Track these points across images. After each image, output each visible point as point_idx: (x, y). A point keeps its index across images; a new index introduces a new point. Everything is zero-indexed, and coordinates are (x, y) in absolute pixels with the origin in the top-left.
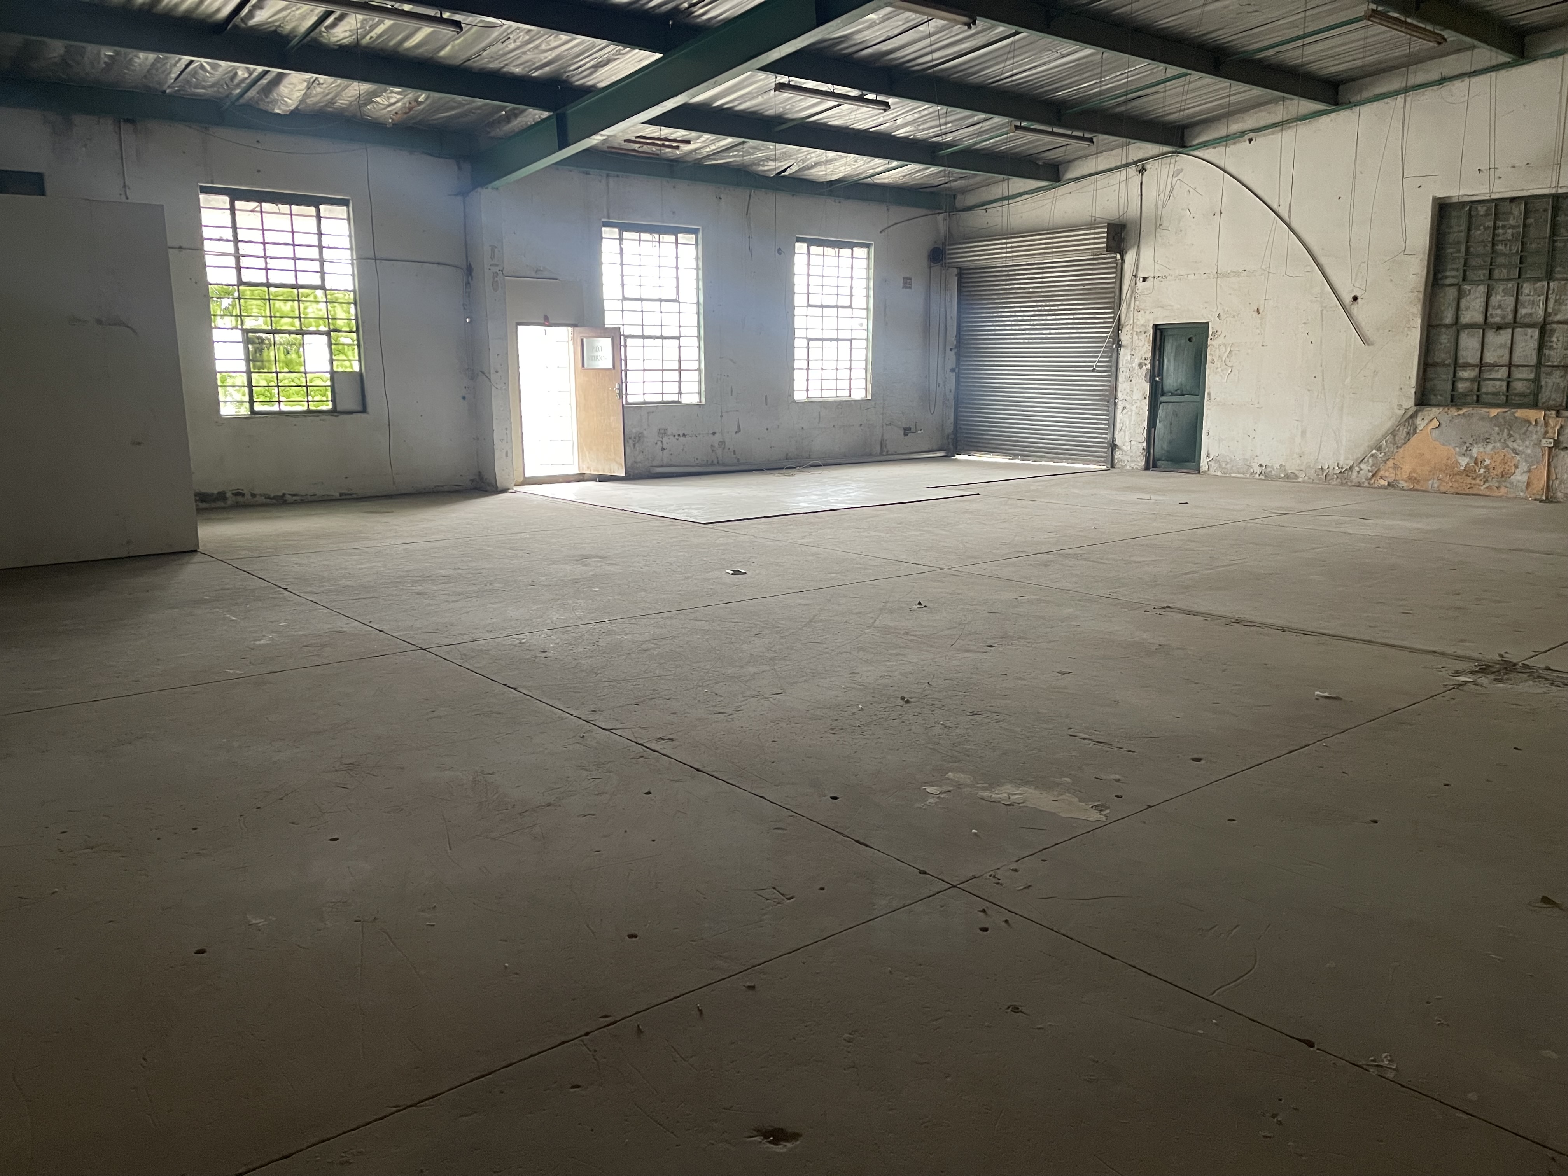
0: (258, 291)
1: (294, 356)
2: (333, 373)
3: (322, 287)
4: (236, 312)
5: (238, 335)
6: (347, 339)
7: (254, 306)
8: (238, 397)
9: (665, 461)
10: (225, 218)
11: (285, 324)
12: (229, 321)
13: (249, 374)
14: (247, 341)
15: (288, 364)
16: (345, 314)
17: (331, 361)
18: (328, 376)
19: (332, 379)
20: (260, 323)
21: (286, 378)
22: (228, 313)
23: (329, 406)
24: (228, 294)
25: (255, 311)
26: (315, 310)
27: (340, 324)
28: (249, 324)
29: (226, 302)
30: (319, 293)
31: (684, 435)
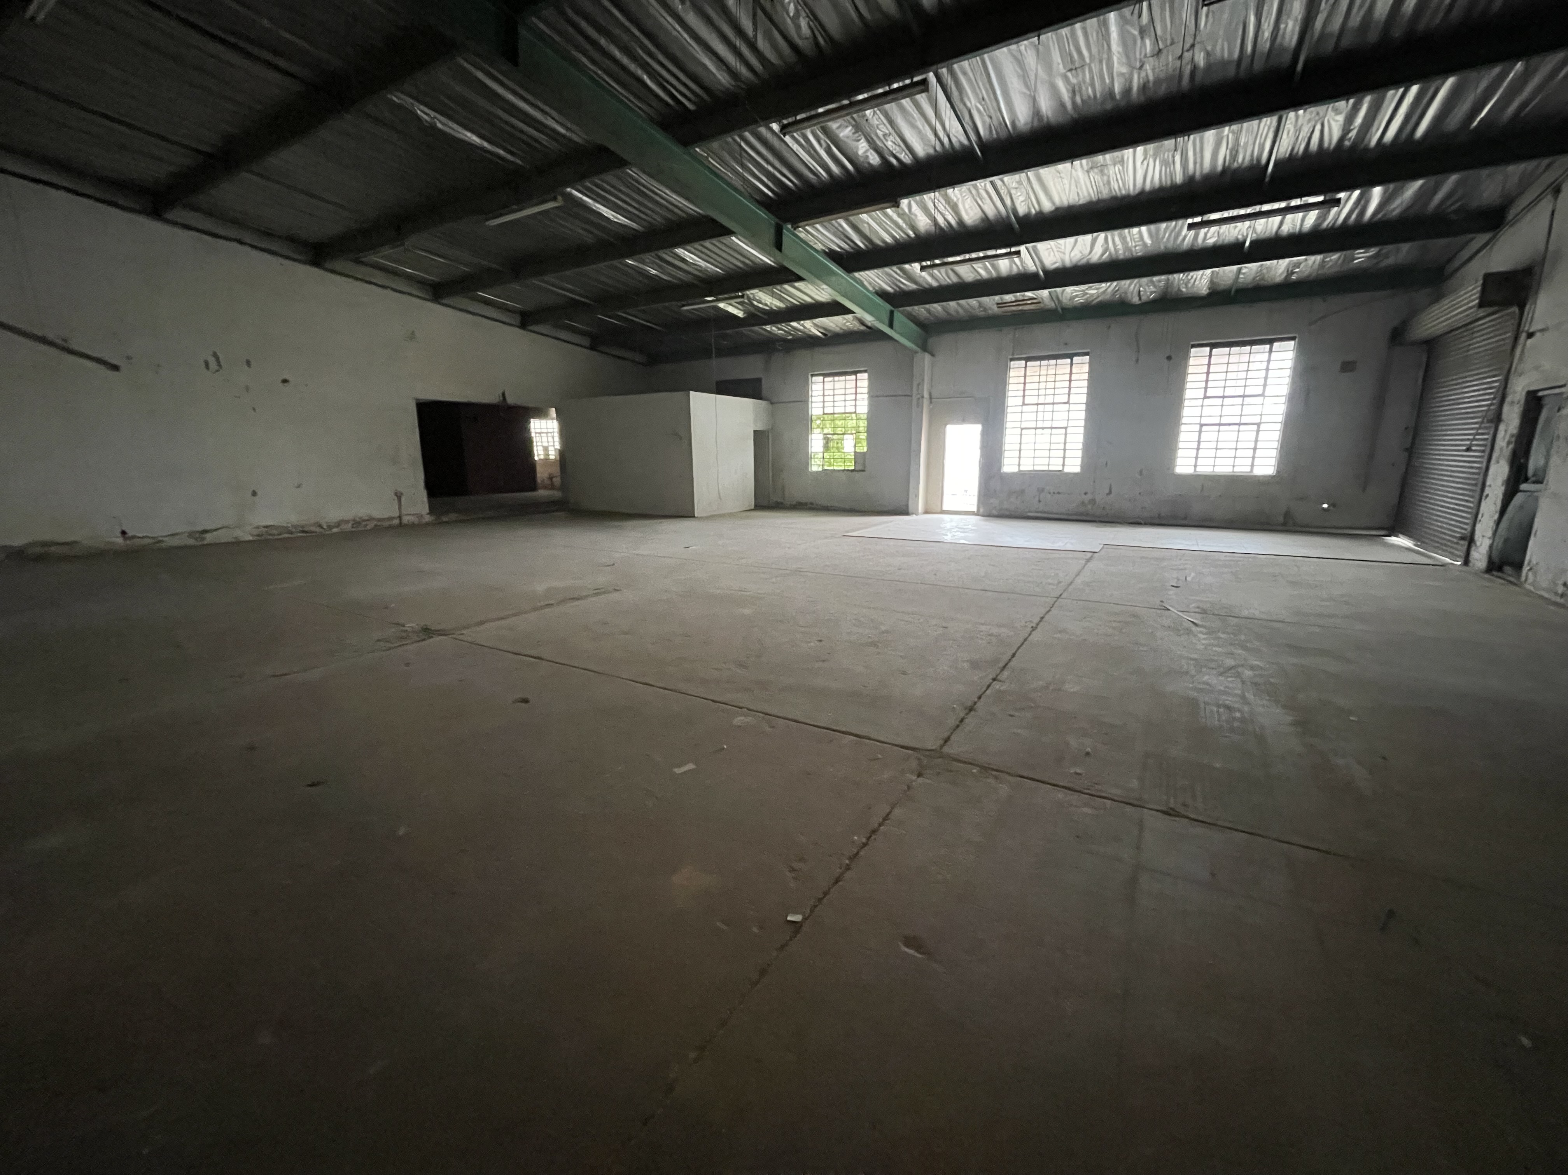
0: (830, 417)
1: (840, 445)
2: (855, 452)
3: (855, 412)
4: (821, 426)
5: (821, 436)
6: (863, 436)
7: (828, 423)
8: (819, 463)
9: (1040, 509)
10: (820, 386)
11: (839, 431)
12: (819, 430)
13: (823, 453)
14: (824, 439)
15: (838, 448)
16: (863, 424)
17: (855, 446)
18: (853, 454)
19: (855, 455)
20: (830, 431)
21: (837, 455)
22: (818, 427)
23: (853, 468)
24: (819, 419)
25: (828, 426)
26: (852, 423)
27: (861, 429)
28: (826, 431)
29: (818, 422)
30: (854, 415)
31: (1059, 493)
